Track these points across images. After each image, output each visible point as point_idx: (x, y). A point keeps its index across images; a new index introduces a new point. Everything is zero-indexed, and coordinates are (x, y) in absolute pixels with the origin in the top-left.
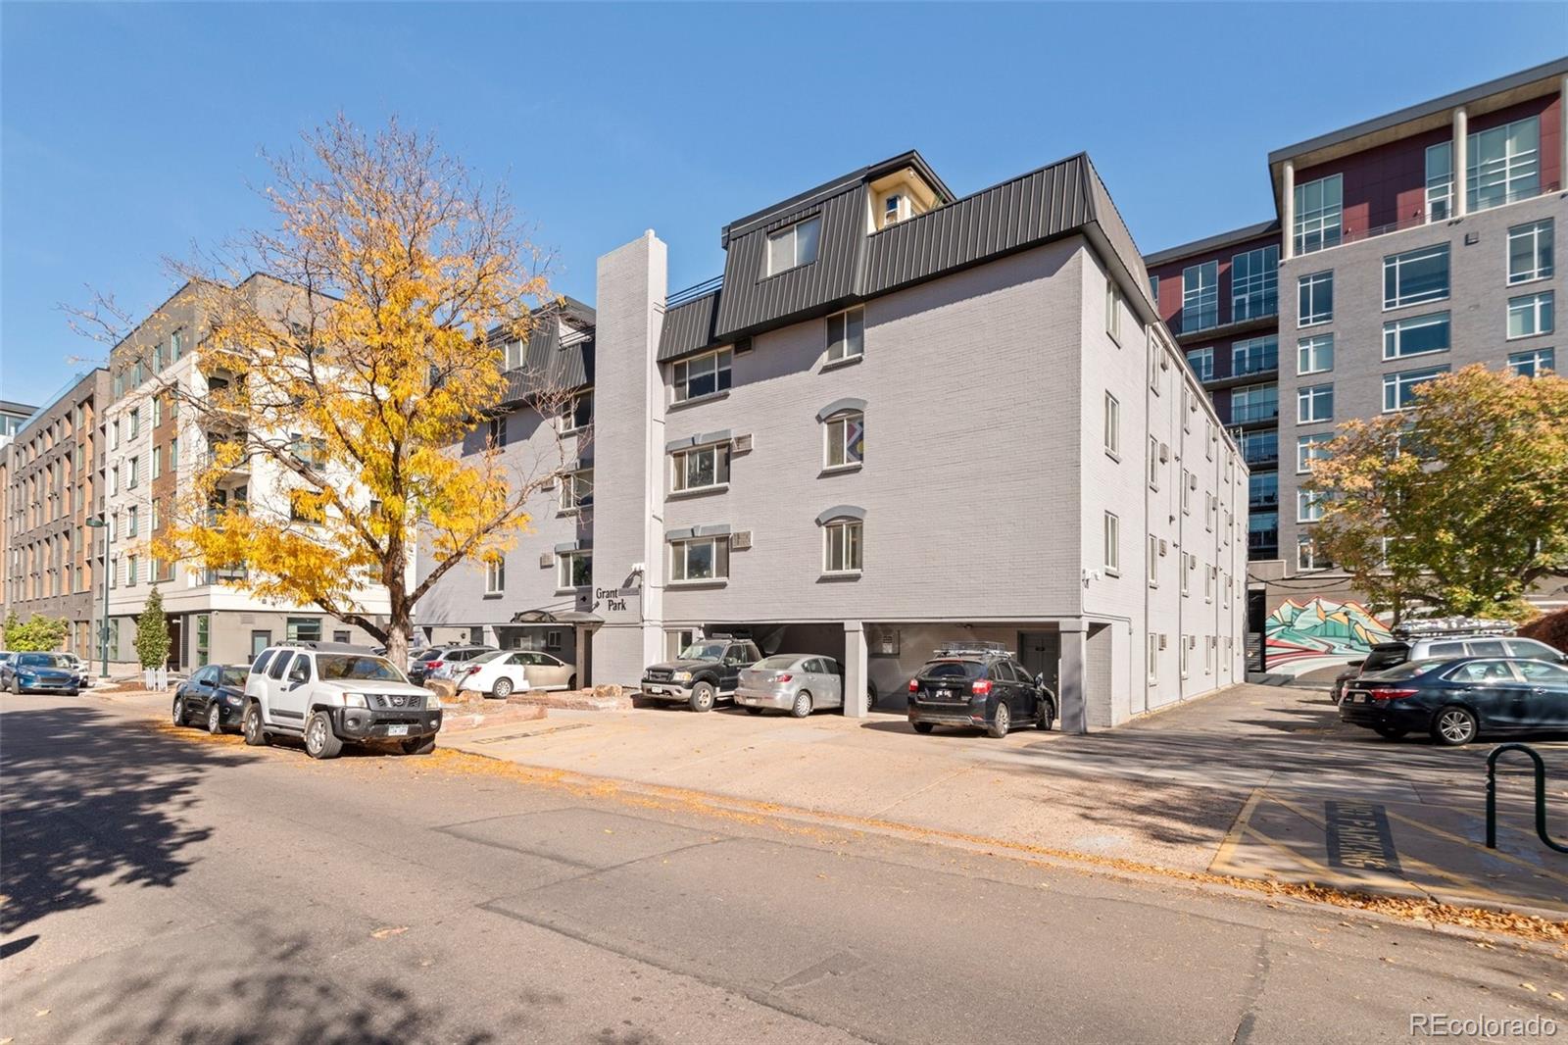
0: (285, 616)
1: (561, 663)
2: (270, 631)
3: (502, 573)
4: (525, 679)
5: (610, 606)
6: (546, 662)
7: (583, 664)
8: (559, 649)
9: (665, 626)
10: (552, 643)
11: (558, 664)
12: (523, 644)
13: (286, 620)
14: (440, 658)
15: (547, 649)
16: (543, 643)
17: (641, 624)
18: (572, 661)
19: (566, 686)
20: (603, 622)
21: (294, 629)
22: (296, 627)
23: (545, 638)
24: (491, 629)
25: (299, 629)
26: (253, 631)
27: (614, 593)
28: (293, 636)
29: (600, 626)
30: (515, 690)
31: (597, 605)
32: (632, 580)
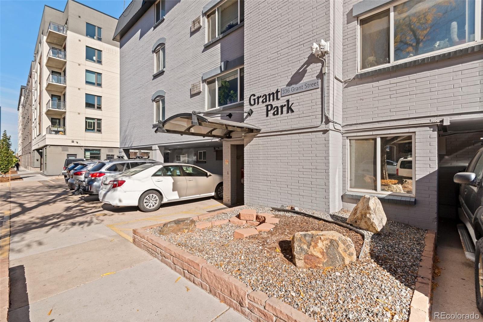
0: (83, 148)
1: (209, 173)
2: (76, 155)
3: (164, 109)
4: (174, 190)
5: (268, 111)
6: (197, 173)
7: (230, 175)
8: (205, 162)
9: (348, 132)
10: (200, 158)
11: (206, 175)
12: (182, 159)
13: (84, 150)
14: (103, 170)
15: (197, 162)
16: (194, 158)
17: (323, 127)
18: (220, 172)
19: (213, 194)
20: (258, 131)
21: (88, 154)
22: (89, 153)
23: (196, 155)
24: (157, 148)
25: (91, 154)
26: (68, 154)
27: (275, 95)
28: (88, 157)
29: (254, 136)
30: (165, 201)
31: (250, 113)
32: (305, 71)
